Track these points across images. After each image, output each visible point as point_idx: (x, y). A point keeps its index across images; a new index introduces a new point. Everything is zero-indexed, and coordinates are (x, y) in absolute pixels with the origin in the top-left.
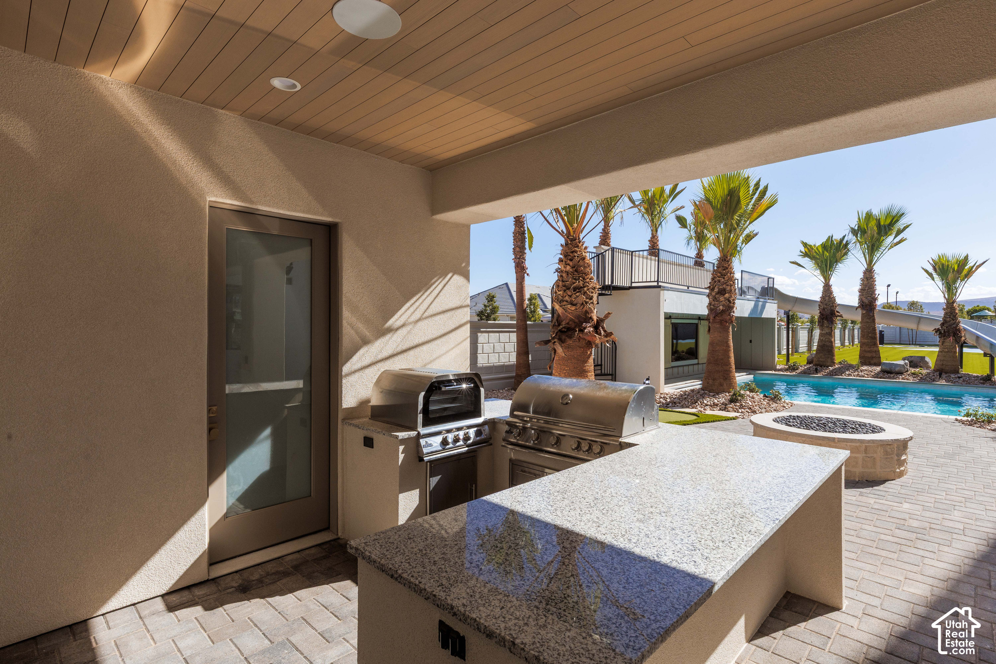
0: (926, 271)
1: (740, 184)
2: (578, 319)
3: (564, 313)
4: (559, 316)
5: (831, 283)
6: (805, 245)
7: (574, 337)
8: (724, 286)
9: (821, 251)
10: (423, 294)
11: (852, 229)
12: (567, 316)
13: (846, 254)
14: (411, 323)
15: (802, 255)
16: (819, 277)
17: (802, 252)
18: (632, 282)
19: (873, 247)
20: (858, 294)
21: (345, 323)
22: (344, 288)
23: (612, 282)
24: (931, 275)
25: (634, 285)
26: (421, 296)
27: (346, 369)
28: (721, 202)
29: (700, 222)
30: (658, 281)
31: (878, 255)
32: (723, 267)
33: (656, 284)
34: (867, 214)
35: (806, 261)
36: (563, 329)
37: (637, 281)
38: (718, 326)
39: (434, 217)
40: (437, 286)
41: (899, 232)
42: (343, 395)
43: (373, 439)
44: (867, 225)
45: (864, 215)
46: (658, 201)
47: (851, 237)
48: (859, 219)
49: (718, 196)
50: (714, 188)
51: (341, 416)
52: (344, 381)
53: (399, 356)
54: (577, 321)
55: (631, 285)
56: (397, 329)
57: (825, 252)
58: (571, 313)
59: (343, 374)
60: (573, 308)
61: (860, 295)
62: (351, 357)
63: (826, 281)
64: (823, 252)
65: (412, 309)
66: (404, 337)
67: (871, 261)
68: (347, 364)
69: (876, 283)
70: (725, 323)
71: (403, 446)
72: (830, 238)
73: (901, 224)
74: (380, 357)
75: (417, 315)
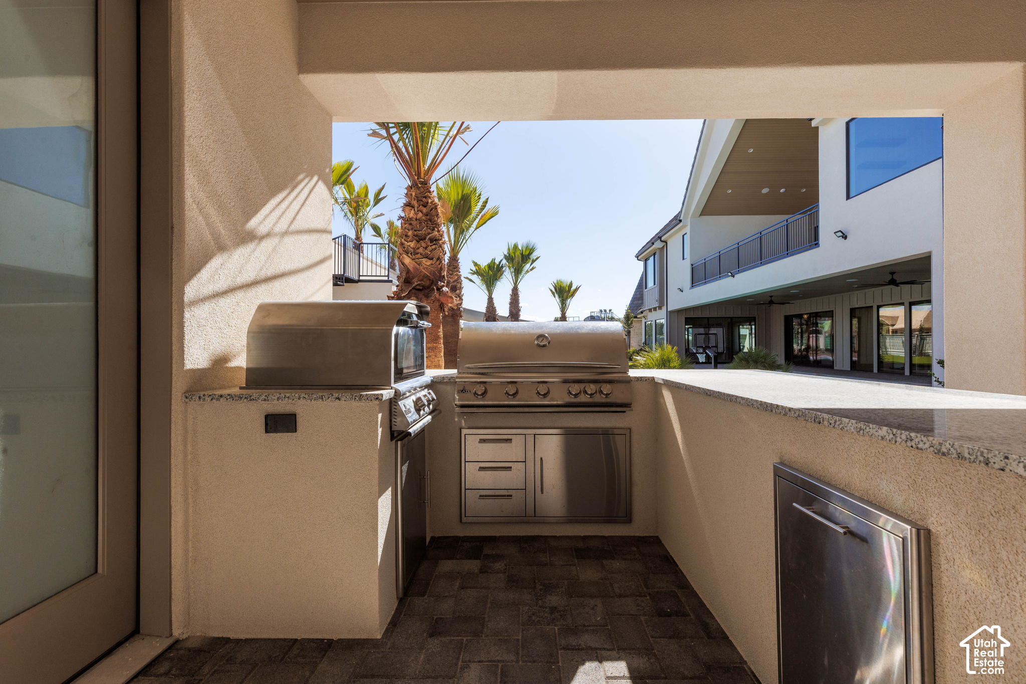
0: (551, 291)
1: (472, 191)
2: (433, 276)
3: (417, 268)
4: (408, 271)
5: (493, 296)
6: (476, 264)
7: (431, 296)
8: (455, 283)
9: (487, 270)
10: (289, 194)
11: (505, 255)
12: (421, 272)
13: (501, 275)
14: (276, 235)
15: (471, 273)
16: (485, 291)
17: (472, 270)
18: (360, 276)
19: (518, 272)
20: (508, 306)
21: (188, 194)
22: (186, 124)
23: (344, 272)
24: (553, 293)
25: (361, 278)
26: (286, 197)
27: (191, 290)
28: (454, 205)
29: (395, 232)
30: (388, 276)
31: (521, 277)
32: (454, 266)
33: (386, 278)
34: (515, 245)
35: (475, 278)
36: (418, 287)
37: (365, 274)
38: (450, 319)
39: (302, 77)
40: (302, 190)
41: (533, 261)
42: (186, 342)
43: (295, 415)
44: (514, 253)
45: (513, 246)
46: (363, 203)
47: (504, 262)
48: (509, 249)
49: (452, 199)
50: (449, 190)
51: (178, 386)
52: (187, 315)
53: (263, 285)
54: (432, 277)
55: (359, 278)
56: (262, 238)
57: (490, 271)
58: (426, 268)
59: (186, 299)
60: (429, 263)
61: (510, 307)
62: (198, 270)
63: (489, 294)
64: (488, 271)
65: (278, 212)
66: (270, 256)
67: (517, 281)
68: (192, 281)
69: (520, 298)
70: (456, 317)
71: (381, 414)
72: (493, 261)
73: (534, 256)
74: (240, 280)
75: (282, 226)
